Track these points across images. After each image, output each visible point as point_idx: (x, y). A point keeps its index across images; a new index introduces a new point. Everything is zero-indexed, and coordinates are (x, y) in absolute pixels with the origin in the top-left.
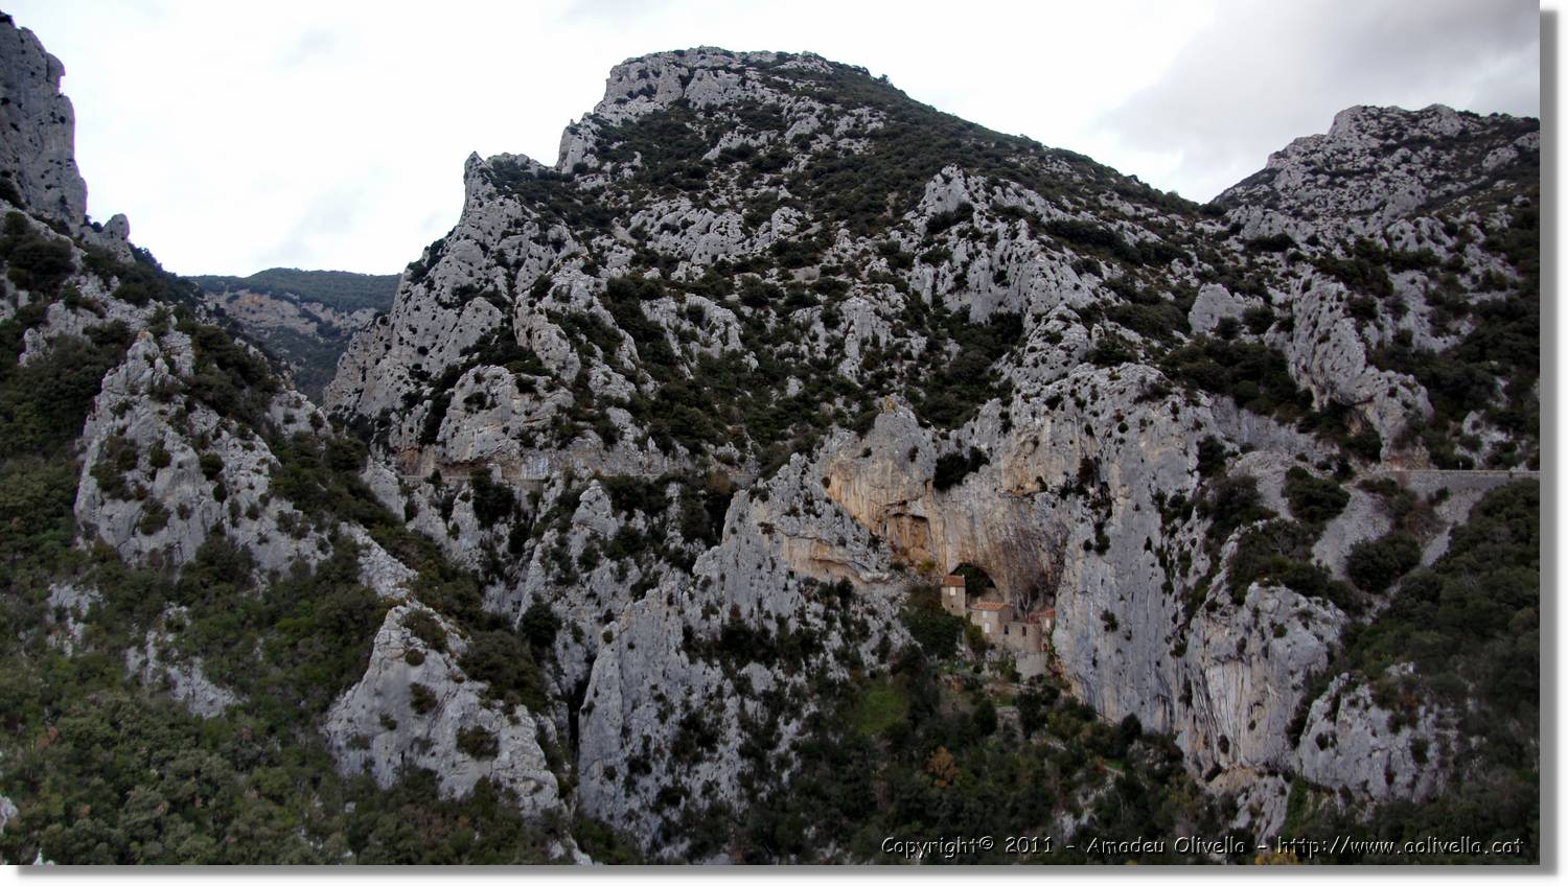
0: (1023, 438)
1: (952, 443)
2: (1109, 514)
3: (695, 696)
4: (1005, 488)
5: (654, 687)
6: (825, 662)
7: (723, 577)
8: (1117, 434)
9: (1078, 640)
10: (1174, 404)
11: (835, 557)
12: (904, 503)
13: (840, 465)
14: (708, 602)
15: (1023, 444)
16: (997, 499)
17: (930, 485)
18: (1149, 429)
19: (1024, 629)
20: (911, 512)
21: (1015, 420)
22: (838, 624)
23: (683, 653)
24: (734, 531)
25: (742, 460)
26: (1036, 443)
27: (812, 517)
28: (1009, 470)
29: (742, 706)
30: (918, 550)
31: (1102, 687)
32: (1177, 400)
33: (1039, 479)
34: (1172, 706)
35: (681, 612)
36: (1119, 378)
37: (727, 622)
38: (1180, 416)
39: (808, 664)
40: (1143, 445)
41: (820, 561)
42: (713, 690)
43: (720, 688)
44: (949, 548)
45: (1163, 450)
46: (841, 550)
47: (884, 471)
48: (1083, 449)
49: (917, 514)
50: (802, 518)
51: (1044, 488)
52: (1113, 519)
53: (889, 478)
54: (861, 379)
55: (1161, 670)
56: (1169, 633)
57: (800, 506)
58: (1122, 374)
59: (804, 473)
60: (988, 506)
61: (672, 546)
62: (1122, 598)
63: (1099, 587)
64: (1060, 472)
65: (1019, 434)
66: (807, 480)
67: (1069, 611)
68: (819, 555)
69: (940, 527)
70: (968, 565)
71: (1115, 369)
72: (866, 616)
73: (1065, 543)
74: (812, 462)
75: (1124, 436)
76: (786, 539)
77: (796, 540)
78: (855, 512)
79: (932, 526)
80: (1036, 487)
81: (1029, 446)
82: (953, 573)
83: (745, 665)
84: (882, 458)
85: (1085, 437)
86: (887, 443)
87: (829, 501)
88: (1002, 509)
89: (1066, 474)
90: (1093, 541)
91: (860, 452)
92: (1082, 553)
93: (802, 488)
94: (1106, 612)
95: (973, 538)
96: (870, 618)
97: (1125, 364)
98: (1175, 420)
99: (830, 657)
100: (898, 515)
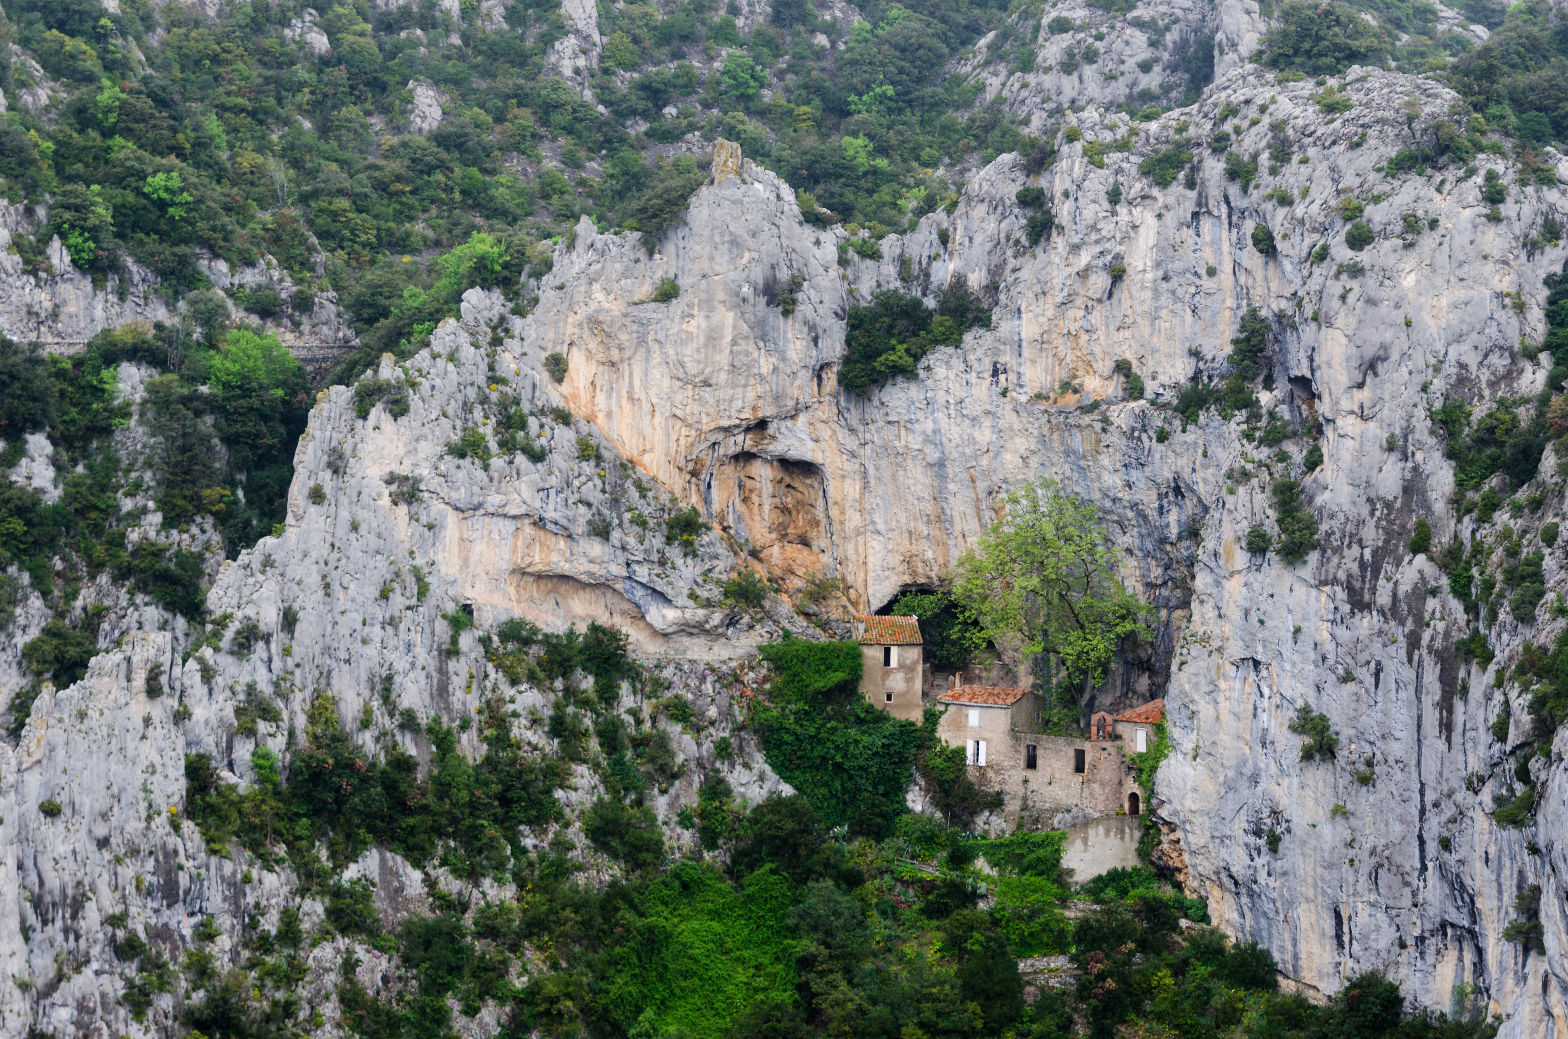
0: (1084, 258)
1: (890, 270)
2: (1313, 462)
3: (224, 942)
4: (1031, 389)
5: (115, 921)
6: (562, 846)
7: (289, 621)
8: (1342, 253)
9: (1230, 787)
10: (1491, 177)
11: (579, 568)
12: (762, 424)
13: (594, 323)
14: (251, 689)
15: (1083, 275)
16: (1008, 417)
17: (831, 380)
18: (1428, 241)
19: (1080, 756)
20: (777, 448)
21: (1063, 211)
22: (594, 745)
23: (188, 826)
24: (317, 496)
25: (303, 304)
26: (1117, 275)
27: (521, 459)
28: (1042, 342)
29: (349, 966)
30: (794, 551)
31: (1290, 903)
32: (1499, 166)
33: (1122, 368)
34: (1480, 952)
35: (181, 716)
36: (1347, 106)
37: (303, 740)
38: (1508, 209)
39: (520, 851)
40: (1409, 281)
41: (539, 577)
42: (270, 924)
43: (290, 919)
44: (875, 544)
45: (1461, 294)
46: (596, 548)
47: (712, 339)
48: (1243, 292)
49: (795, 454)
50: (498, 463)
51: (1134, 390)
52: (1326, 472)
53: (723, 359)
54: (605, 95)
55: (1451, 859)
56: (1476, 764)
57: (488, 431)
58: (1350, 94)
59: (497, 342)
60: (984, 435)
61: (134, 536)
62: (1348, 678)
63: (1287, 647)
64: (1180, 349)
65: (1075, 248)
66: (507, 362)
67: (1204, 708)
68: (539, 561)
69: (852, 488)
70: (925, 590)
71: (1332, 82)
72: (664, 724)
73: (1193, 533)
74: (519, 312)
75: (1364, 257)
76: (452, 518)
77: (479, 522)
78: (629, 449)
79: (833, 488)
80: (1113, 388)
81: (1100, 281)
82: (885, 610)
83: (353, 858)
84: (708, 305)
85: (1252, 257)
86: (722, 262)
87: (564, 418)
88: (1021, 444)
89: (1195, 354)
90: (1272, 528)
91: (645, 290)
92: (1241, 558)
93: (494, 379)
94: (1305, 711)
95: (941, 519)
96: (674, 729)
97: (1355, 71)
98: (1495, 219)
99: (576, 833)
100: (745, 457)
